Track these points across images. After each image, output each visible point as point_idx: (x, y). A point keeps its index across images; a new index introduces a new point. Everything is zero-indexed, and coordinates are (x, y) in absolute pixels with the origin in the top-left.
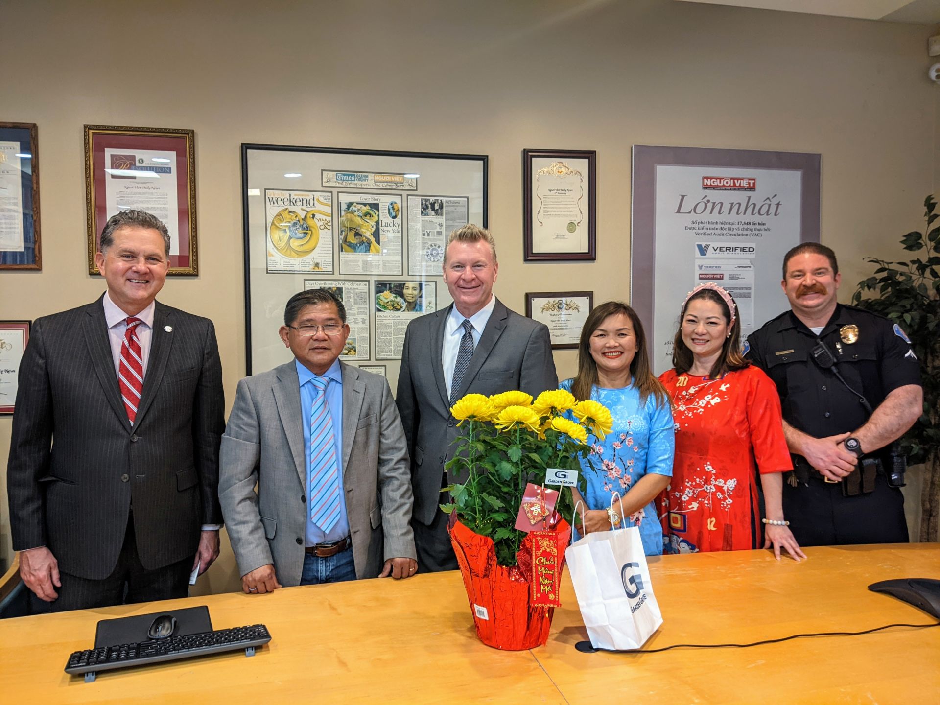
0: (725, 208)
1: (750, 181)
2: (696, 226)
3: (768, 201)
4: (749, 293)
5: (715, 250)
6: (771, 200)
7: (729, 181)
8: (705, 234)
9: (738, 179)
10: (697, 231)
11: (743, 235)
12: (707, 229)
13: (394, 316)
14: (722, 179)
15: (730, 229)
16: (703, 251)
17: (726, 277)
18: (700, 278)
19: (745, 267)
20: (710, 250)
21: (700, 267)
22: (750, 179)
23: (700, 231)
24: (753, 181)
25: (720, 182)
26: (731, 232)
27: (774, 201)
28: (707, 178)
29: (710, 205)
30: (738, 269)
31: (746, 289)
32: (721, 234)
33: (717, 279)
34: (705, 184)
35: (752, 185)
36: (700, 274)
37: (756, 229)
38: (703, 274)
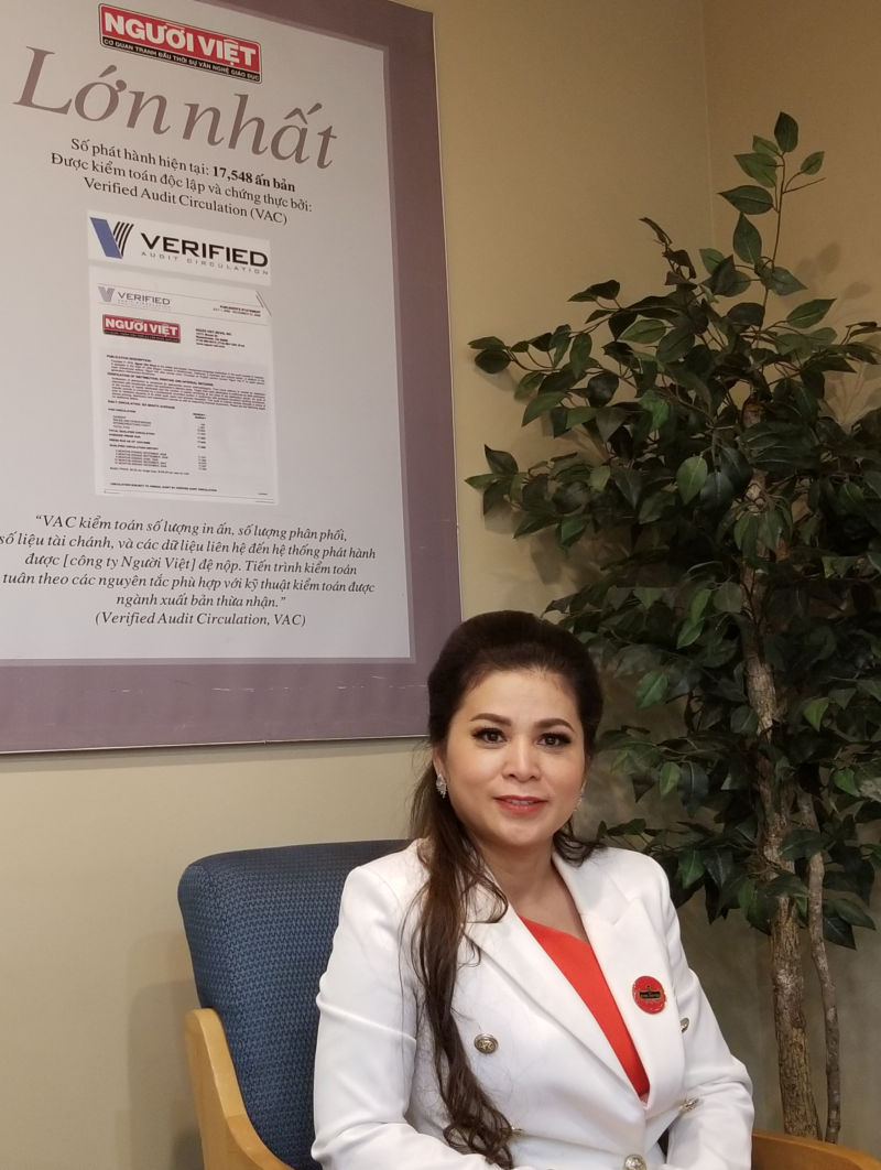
0: (176, 117)
1: (242, 49)
2: (86, 156)
3: (296, 119)
4: (261, 396)
5: (151, 246)
6: (306, 117)
7: (180, 34)
8: (114, 188)
9: (208, 36)
10: (90, 174)
11: (232, 211)
12: (118, 171)
14: (163, 24)
15: (192, 185)
16: (112, 240)
17: (187, 335)
18: (108, 331)
19: (244, 311)
20: (134, 244)
21: (107, 294)
22: (242, 43)
23: (102, 178)
24: (254, 52)
25: (155, 35)
26: (195, 195)
27: (316, 125)
28: (115, 13)
29: (126, 101)
30: (221, 313)
31: (252, 380)
32: (167, 198)
33: (158, 337)
34: (109, 29)
35: (248, 62)
36: (105, 317)
37: (268, 199)
38: (116, 318)
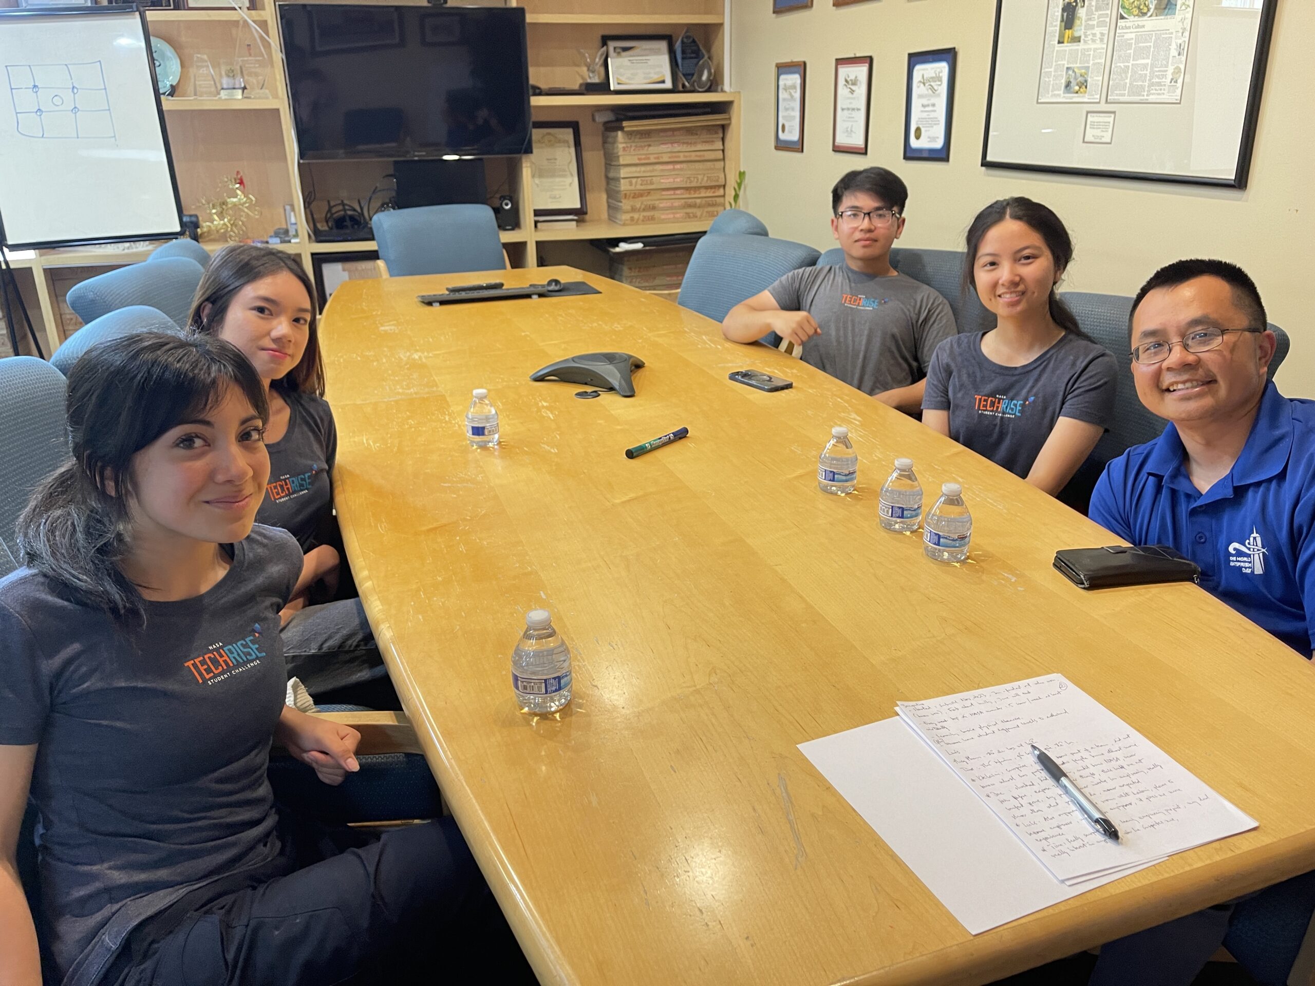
13: (1138, 27)
